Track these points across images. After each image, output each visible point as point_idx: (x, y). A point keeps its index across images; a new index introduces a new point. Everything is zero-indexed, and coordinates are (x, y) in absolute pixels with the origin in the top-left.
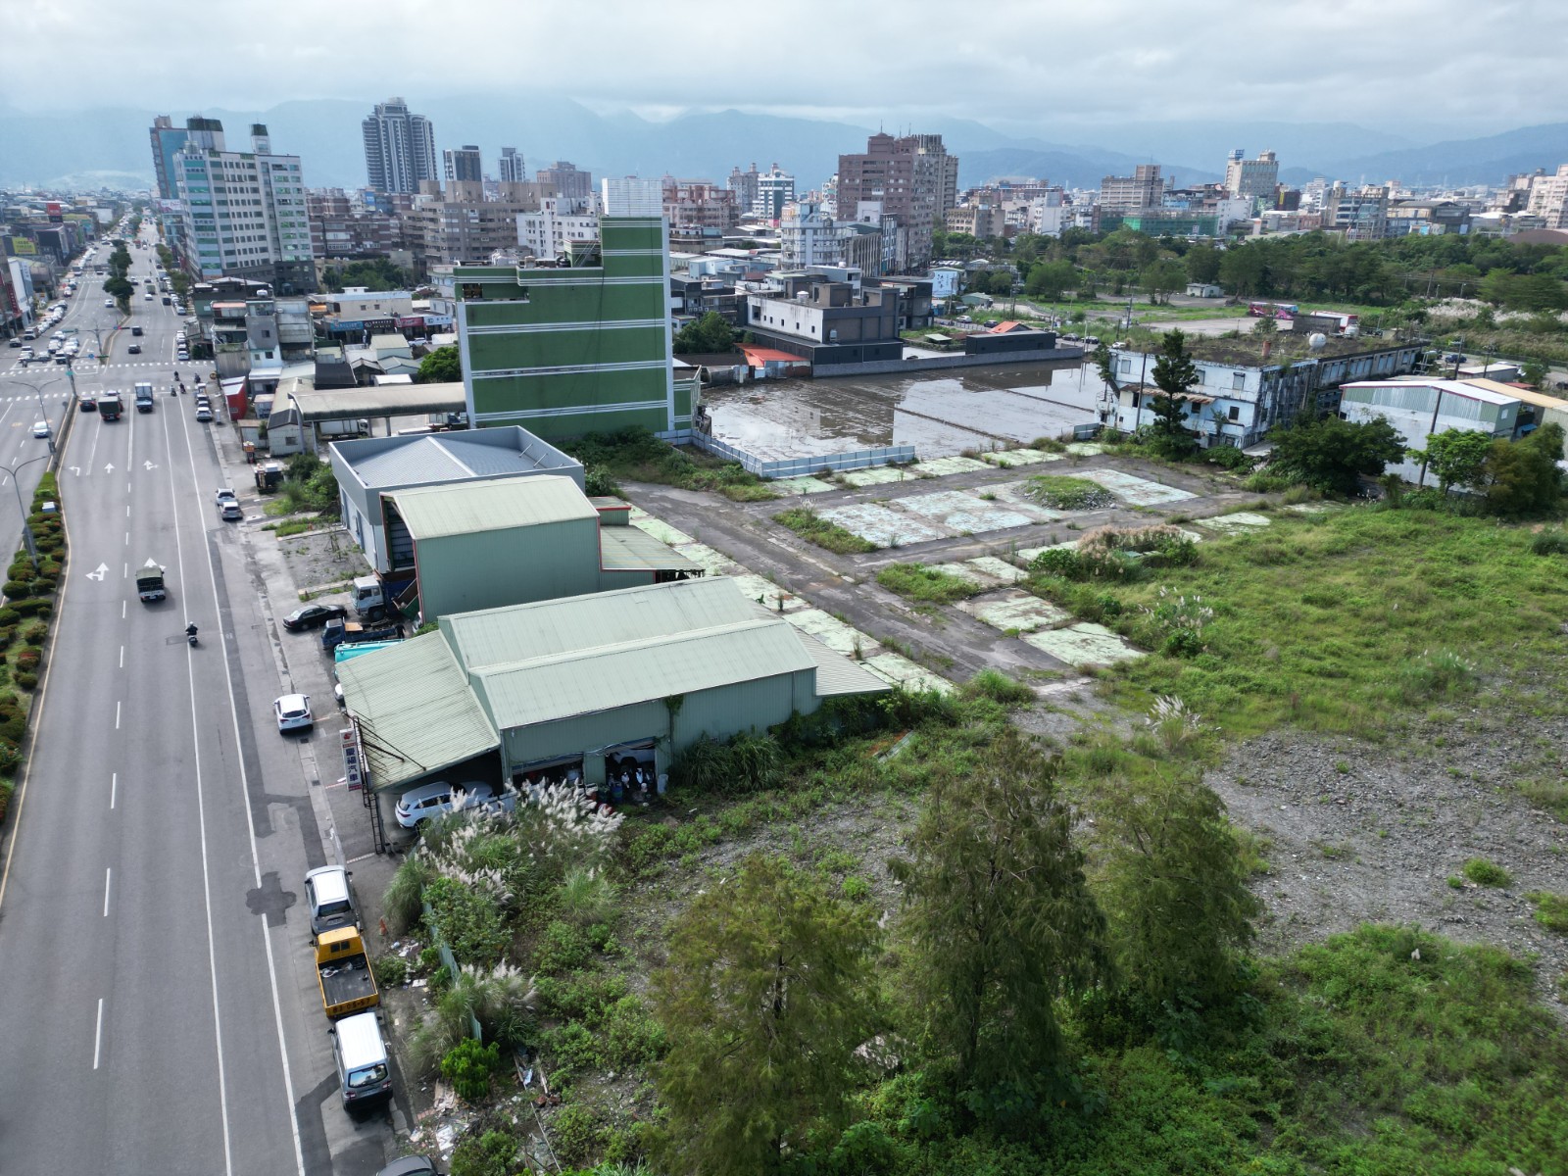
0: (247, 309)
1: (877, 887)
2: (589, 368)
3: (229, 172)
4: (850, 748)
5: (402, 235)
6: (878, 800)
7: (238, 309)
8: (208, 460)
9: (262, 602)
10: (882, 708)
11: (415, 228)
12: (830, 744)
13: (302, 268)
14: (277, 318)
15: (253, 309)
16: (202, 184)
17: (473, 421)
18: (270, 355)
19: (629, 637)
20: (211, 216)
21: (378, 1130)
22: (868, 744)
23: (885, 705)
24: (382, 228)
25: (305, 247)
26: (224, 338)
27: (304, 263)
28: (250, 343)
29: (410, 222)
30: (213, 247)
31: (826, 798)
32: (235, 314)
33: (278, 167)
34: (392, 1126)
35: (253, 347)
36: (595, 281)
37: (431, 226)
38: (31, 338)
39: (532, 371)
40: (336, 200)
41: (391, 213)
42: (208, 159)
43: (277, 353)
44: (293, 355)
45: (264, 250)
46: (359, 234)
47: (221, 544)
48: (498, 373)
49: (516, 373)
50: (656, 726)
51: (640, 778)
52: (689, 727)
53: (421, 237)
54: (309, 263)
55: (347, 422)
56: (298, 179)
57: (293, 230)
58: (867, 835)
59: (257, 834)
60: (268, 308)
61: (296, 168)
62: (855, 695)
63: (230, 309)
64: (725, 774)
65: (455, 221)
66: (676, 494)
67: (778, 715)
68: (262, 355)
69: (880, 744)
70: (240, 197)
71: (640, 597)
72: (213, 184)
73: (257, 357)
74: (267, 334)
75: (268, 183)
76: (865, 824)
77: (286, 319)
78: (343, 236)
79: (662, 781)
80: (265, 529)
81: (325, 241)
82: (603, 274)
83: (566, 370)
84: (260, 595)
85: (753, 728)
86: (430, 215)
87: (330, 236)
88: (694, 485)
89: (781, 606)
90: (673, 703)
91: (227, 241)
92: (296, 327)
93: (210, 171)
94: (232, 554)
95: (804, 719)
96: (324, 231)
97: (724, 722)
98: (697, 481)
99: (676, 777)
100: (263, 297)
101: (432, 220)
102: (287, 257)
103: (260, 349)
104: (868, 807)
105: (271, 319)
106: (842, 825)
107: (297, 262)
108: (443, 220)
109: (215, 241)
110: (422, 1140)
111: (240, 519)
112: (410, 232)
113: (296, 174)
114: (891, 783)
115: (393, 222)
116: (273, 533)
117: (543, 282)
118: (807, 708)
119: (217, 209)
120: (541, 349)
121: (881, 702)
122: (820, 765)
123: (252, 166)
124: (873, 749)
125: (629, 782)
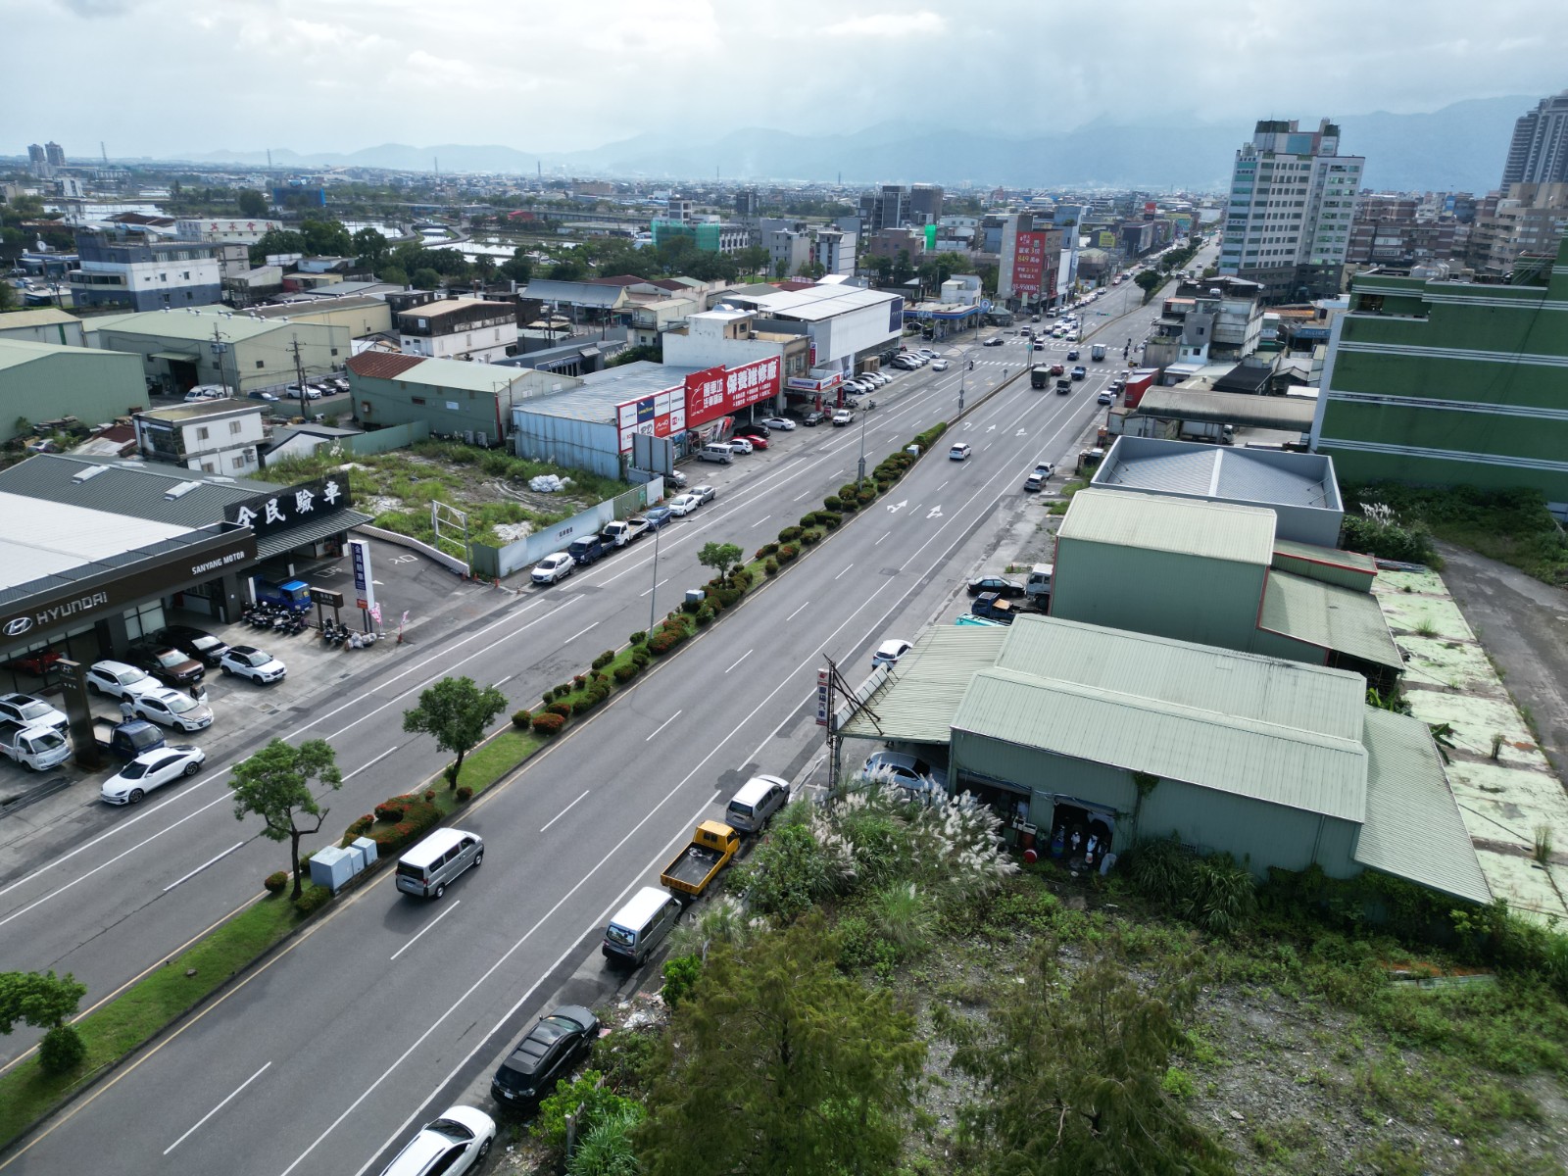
0: (1195, 306)
1: (1209, 1102)
2: (1485, 408)
3: (1277, 173)
4: (1361, 945)
5: (1468, 244)
6: (1335, 1022)
7: (1187, 305)
8: (1069, 436)
9: (979, 562)
10: (1453, 922)
11: (1485, 236)
12: (1348, 929)
13: (1327, 272)
14: (1217, 317)
15: (1201, 307)
16: (1247, 185)
17: (1315, 445)
18: (1197, 352)
20: (1245, 216)
21: (611, 983)
22: (1400, 954)
23: (1461, 920)
24: (1443, 234)
25: (1337, 251)
26: (1166, 331)
27: (1331, 267)
28: (1184, 338)
29: (1483, 230)
30: (1237, 247)
31: (1266, 979)
32: (1182, 310)
33: (1338, 168)
34: (621, 986)
35: (1185, 342)
36: (1531, 304)
37: (1503, 234)
38: (1052, 316)
39: (1405, 401)
40: (1401, 204)
41: (1467, 219)
42: (1261, 160)
43: (1205, 351)
44: (1221, 355)
45: (1290, 252)
46: (1414, 240)
47: (1000, 508)
48: (1362, 397)
49: (1386, 400)
50: (1122, 798)
51: (1091, 846)
53: (1488, 247)
54: (1338, 268)
55: (1210, 426)
56: (1354, 181)
57: (1330, 233)
58: (1272, 1048)
59: (777, 734)
60: (1215, 307)
61: (1356, 169)
62: (1420, 886)
63: (1180, 305)
65: (1535, 230)
66: (1516, 582)
67: (1292, 858)
68: (1191, 351)
69: (1418, 966)
70: (1283, 198)
72: (1257, 185)
73: (1185, 353)
74: (1202, 331)
75: (1320, 185)
76: (1288, 1035)
77: (1226, 319)
78: (1394, 241)
80: (1046, 505)
81: (1373, 245)
82: (1544, 296)
83: (1453, 405)
84: (984, 557)
86: (1506, 222)
87: (1379, 241)
89: (1497, 750)
90: (1145, 782)
91: (1253, 241)
92: (1233, 328)
93: (1259, 172)
94: (1002, 517)
95: (1325, 880)
96: (1375, 236)
97: (1211, 834)
98: (1559, 573)
99: (1125, 866)
100: (1215, 296)
101: (1507, 228)
102: (1316, 260)
103: (1190, 345)
104: (1314, 1020)
105: (1210, 318)
106: (1256, 1018)
107: (1325, 266)
108: (1519, 229)
109: (1241, 241)
110: (622, 1011)
111: (1038, 491)
112: (1479, 240)
113: (1354, 175)
114: (1375, 1012)
115: (1464, 229)
116: (1048, 509)
117: (1454, 300)
118: (1335, 868)
119: (1254, 210)
120: (1425, 378)
121: (1455, 913)
122: (1305, 946)
123: (1307, 167)
124: (1404, 963)
125: (1078, 845)
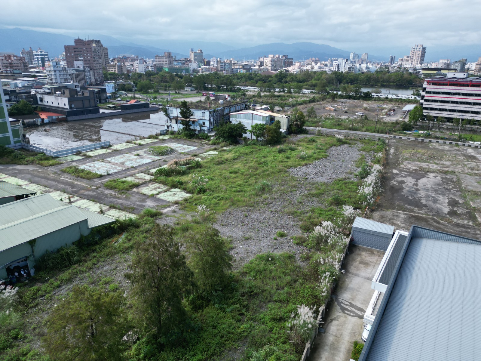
1: (121, 285)
4: (104, 243)
6: (117, 257)
10: (113, 227)
12: (97, 243)
19: (8, 222)
22: (110, 240)
23: (114, 226)
31: (98, 261)
50: (27, 252)
51: (22, 273)
52: (39, 250)
58: (115, 269)
62: (103, 225)
64: (58, 263)
67: (76, 237)
69: (115, 239)
71: (11, 206)
76: (113, 266)
79: (32, 271)
85: (66, 245)
88: (26, 163)
89: (70, 200)
90: (32, 243)
95: (85, 237)
97: (54, 245)
98: (27, 161)
99: (38, 269)
104: (113, 260)
106: (105, 269)
114: (120, 251)
118: (86, 233)
121: (113, 226)
122: (94, 251)
124: (112, 241)
125: (18, 275)
